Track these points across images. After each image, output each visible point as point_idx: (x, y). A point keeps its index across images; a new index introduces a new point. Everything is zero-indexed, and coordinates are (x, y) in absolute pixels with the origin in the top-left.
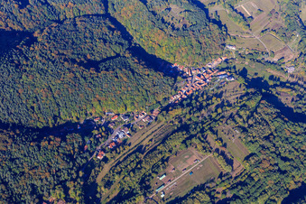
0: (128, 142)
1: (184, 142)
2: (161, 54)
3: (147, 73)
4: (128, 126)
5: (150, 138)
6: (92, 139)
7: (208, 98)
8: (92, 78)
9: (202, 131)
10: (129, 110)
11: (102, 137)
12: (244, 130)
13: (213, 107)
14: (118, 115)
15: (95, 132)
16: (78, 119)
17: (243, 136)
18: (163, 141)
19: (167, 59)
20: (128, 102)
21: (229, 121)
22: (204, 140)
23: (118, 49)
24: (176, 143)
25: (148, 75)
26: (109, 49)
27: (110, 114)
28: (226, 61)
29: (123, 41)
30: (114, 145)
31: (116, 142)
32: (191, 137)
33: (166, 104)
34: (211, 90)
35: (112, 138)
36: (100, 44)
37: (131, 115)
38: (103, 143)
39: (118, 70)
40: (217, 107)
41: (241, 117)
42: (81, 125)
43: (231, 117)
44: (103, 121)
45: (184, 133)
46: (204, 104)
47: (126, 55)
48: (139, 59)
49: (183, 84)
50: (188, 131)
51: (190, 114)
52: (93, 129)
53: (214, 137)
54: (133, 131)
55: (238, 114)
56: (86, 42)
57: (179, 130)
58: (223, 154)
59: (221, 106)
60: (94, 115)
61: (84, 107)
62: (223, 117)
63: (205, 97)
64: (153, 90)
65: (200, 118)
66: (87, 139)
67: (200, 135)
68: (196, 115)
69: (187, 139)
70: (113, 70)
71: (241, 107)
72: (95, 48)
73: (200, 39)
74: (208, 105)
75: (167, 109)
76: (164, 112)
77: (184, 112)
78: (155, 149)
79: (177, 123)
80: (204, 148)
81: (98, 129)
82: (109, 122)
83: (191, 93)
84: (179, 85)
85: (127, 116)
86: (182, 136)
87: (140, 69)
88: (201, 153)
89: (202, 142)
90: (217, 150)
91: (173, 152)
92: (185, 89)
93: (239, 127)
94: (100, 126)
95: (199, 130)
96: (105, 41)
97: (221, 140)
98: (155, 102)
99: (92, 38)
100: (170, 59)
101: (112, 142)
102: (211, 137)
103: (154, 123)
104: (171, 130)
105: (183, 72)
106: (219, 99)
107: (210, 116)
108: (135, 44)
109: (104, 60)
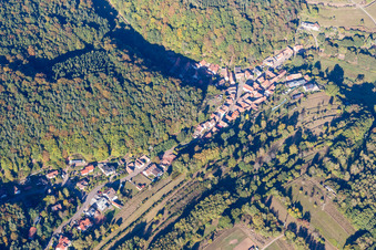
0: (116, 217)
1: (227, 213)
2: (173, 43)
3: (148, 80)
4: (115, 185)
5: (159, 207)
6: (44, 214)
7: (270, 127)
8: (41, 93)
9: (262, 190)
10: (115, 154)
11: (64, 208)
12: (343, 186)
13: (280, 143)
14: (95, 164)
15: (51, 200)
16: (14, 174)
17: (341, 197)
18: (186, 213)
19: (186, 52)
20: (114, 139)
21: (312, 170)
22: (266, 207)
23: (88, 35)
24: (211, 215)
25: (151, 85)
26: (71, 36)
27: (78, 163)
28: (302, 53)
29: (98, 20)
30: (88, 223)
31: (92, 219)
32: (240, 203)
33: (188, 140)
34: (275, 110)
35: (83, 210)
36: (52, 27)
37: (120, 163)
38: (66, 222)
39: (91, 77)
40: (289, 142)
41: (335, 160)
42: (20, 187)
43: (317, 161)
44: (66, 177)
45: (227, 194)
46: (263, 137)
47: (106, 47)
48: (131, 55)
49: (219, 99)
50: (233, 192)
51: (236, 157)
52: (46, 193)
53: (286, 201)
54: (124, 194)
55: (329, 154)
56: (24, 24)
57: (215, 190)
58: (304, 233)
59: (296, 140)
60: (45, 166)
61: (26, 151)
62: (300, 162)
63: (264, 123)
64: (162, 113)
65: (257, 166)
66: (34, 214)
67: (257, 198)
68: (247, 159)
69: (233, 206)
70: (82, 76)
71: (335, 141)
72: (42, 34)
73: (249, 12)
74: (271, 139)
75: (189, 150)
76: (185, 156)
77: (224, 154)
78: (170, 228)
79: (211, 176)
80: (267, 224)
81: (55, 193)
82: (77, 180)
83: (235, 117)
84: (211, 103)
85: (112, 165)
86: (222, 201)
87: (134, 73)
88: (261, 233)
89: (263, 211)
90: (292, 227)
91: (207, 232)
92: (223, 110)
93: (334, 180)
94: (59, 188)
95: (255, 188)
96: (62, 20)
97: (298, 205)
98: (165, 137)
99: (36, 15)
100: (193, 53)
101: (85, 218)
102: (278, 202)
103: (166, 178)
104: (199, 191)
105: (218, 77)
106: (291, 128)
107: (276, 161)
108: (123, 25)
109: (62, 58)
